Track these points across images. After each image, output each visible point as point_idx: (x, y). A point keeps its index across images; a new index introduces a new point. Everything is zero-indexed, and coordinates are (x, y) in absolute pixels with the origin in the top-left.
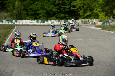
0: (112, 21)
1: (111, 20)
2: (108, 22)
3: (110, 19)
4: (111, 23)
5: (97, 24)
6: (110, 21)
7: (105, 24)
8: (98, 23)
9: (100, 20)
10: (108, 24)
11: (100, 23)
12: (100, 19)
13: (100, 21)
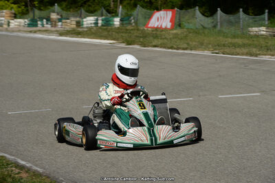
0: (59, 17)
1: (58, 14)
2: (48, 19)
3: (54, 12)
4: (60, 23)
5: (9, 25)
6: (54, 16)
7: (36, 26)
8: (11, 21)
9: (15, 14)
10: (49, 26)
11: (20, 22)
12: (13, 11)
13: (15, 17)
